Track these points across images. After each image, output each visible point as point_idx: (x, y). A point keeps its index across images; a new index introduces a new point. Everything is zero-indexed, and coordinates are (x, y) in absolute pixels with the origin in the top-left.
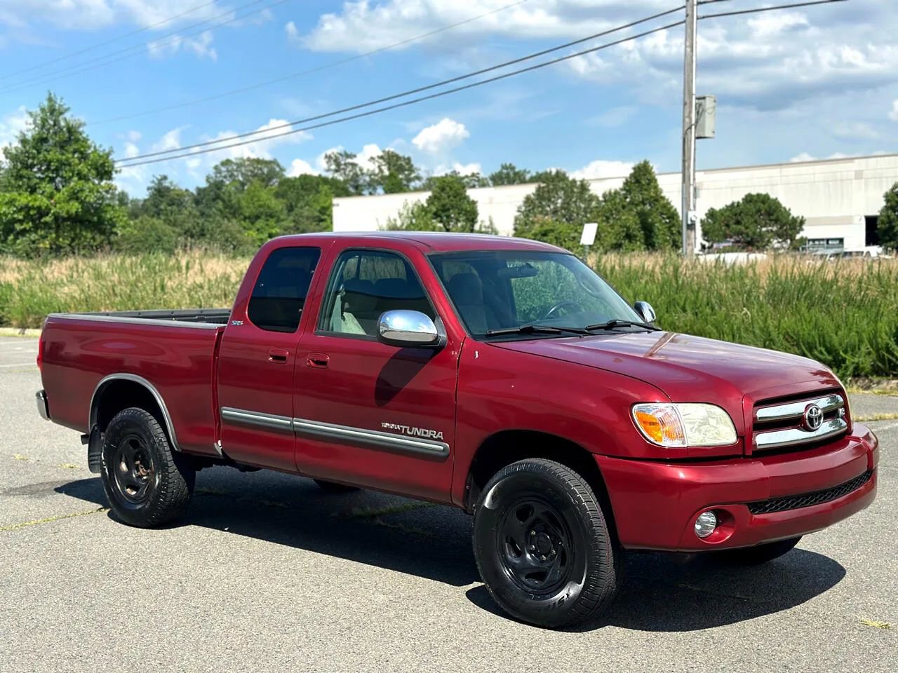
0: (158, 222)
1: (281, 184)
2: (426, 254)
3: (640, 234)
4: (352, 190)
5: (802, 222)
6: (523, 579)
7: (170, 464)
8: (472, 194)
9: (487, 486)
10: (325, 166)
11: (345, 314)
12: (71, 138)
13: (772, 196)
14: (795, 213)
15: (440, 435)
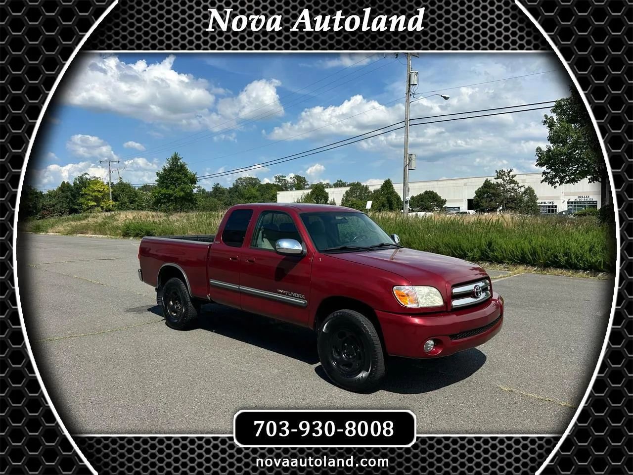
0: (215, 200)
1: (259, 187)
2: (299, 213)
3: (388, 205)
4: (284, 189)
5: (445, 201)
6: (342, 367)
7: (189, 303)
8: (327, 190)
9: (325, 321)
10: (275, 180)
11: (264, 239)
12: (182, 168)
13: (435, 192)
14: (442, 198)
15: (303, 296)
